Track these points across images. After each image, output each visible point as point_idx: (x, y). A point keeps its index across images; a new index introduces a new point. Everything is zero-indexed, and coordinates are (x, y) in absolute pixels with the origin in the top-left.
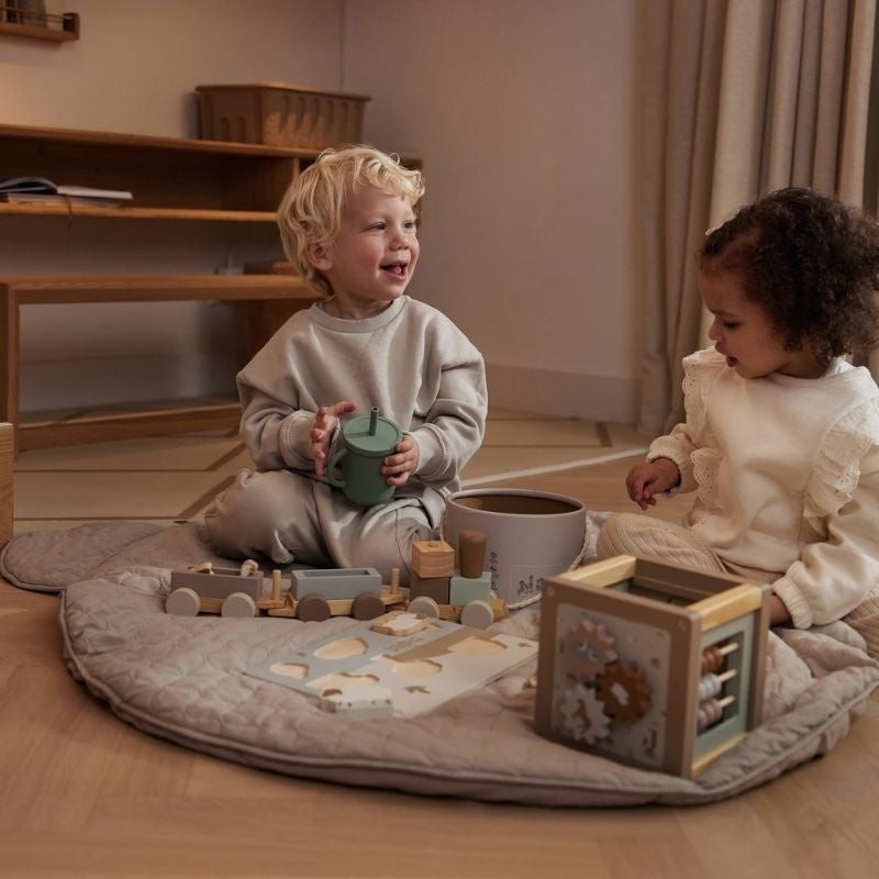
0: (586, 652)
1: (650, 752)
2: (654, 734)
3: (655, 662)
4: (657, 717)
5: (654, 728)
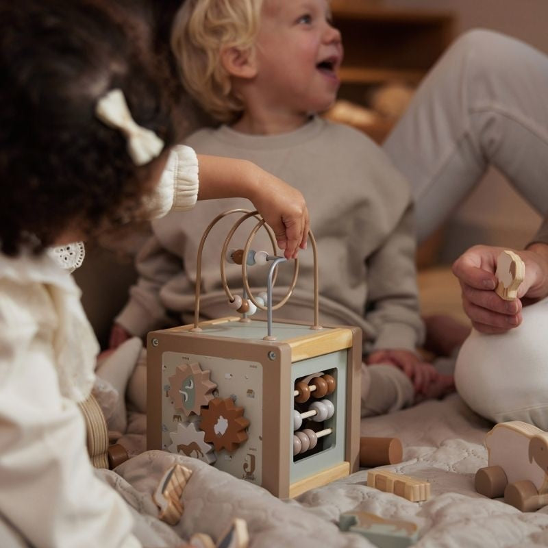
1: (250, 475)
2: (253, 458)
3: (250, 392)
4: (255, 444)
5: (252, 452)
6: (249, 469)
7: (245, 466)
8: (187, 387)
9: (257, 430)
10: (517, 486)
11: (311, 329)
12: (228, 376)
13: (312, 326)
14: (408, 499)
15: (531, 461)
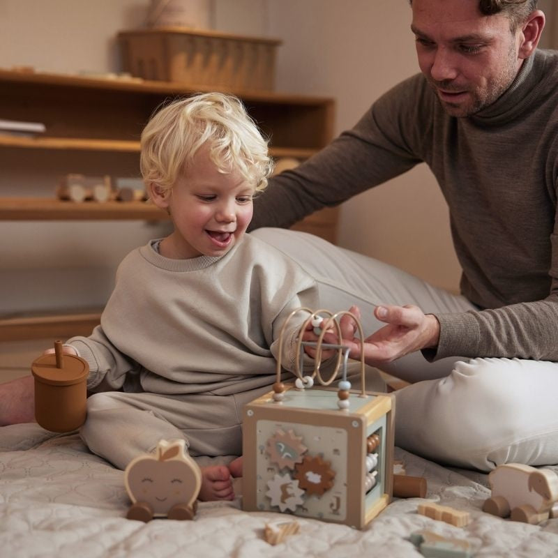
0: (285, 451)
1: (336, 512)
2: (338, 500)
3: (336, 451)
4: (340, 487)
5: (338, 495)
6: (335, 507)
7: (332, 505)
8: (282, 450)
9: (341, 477)
10: (522, 509)
11: (359, 397)
12: (316, 439)
13: (360, 394)
14: (455, 525)
15: (530, 490)
